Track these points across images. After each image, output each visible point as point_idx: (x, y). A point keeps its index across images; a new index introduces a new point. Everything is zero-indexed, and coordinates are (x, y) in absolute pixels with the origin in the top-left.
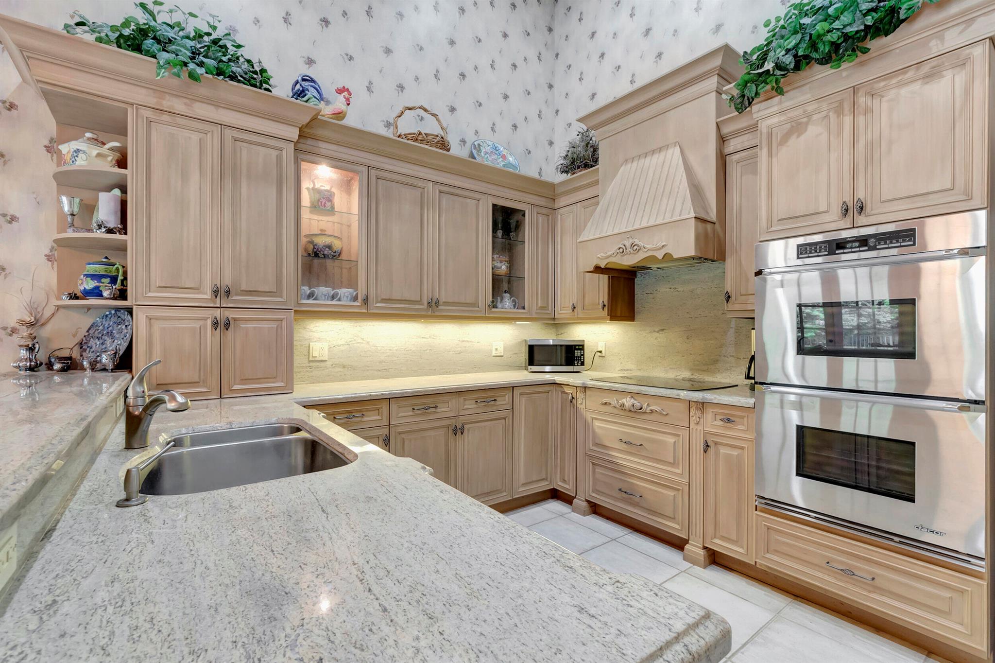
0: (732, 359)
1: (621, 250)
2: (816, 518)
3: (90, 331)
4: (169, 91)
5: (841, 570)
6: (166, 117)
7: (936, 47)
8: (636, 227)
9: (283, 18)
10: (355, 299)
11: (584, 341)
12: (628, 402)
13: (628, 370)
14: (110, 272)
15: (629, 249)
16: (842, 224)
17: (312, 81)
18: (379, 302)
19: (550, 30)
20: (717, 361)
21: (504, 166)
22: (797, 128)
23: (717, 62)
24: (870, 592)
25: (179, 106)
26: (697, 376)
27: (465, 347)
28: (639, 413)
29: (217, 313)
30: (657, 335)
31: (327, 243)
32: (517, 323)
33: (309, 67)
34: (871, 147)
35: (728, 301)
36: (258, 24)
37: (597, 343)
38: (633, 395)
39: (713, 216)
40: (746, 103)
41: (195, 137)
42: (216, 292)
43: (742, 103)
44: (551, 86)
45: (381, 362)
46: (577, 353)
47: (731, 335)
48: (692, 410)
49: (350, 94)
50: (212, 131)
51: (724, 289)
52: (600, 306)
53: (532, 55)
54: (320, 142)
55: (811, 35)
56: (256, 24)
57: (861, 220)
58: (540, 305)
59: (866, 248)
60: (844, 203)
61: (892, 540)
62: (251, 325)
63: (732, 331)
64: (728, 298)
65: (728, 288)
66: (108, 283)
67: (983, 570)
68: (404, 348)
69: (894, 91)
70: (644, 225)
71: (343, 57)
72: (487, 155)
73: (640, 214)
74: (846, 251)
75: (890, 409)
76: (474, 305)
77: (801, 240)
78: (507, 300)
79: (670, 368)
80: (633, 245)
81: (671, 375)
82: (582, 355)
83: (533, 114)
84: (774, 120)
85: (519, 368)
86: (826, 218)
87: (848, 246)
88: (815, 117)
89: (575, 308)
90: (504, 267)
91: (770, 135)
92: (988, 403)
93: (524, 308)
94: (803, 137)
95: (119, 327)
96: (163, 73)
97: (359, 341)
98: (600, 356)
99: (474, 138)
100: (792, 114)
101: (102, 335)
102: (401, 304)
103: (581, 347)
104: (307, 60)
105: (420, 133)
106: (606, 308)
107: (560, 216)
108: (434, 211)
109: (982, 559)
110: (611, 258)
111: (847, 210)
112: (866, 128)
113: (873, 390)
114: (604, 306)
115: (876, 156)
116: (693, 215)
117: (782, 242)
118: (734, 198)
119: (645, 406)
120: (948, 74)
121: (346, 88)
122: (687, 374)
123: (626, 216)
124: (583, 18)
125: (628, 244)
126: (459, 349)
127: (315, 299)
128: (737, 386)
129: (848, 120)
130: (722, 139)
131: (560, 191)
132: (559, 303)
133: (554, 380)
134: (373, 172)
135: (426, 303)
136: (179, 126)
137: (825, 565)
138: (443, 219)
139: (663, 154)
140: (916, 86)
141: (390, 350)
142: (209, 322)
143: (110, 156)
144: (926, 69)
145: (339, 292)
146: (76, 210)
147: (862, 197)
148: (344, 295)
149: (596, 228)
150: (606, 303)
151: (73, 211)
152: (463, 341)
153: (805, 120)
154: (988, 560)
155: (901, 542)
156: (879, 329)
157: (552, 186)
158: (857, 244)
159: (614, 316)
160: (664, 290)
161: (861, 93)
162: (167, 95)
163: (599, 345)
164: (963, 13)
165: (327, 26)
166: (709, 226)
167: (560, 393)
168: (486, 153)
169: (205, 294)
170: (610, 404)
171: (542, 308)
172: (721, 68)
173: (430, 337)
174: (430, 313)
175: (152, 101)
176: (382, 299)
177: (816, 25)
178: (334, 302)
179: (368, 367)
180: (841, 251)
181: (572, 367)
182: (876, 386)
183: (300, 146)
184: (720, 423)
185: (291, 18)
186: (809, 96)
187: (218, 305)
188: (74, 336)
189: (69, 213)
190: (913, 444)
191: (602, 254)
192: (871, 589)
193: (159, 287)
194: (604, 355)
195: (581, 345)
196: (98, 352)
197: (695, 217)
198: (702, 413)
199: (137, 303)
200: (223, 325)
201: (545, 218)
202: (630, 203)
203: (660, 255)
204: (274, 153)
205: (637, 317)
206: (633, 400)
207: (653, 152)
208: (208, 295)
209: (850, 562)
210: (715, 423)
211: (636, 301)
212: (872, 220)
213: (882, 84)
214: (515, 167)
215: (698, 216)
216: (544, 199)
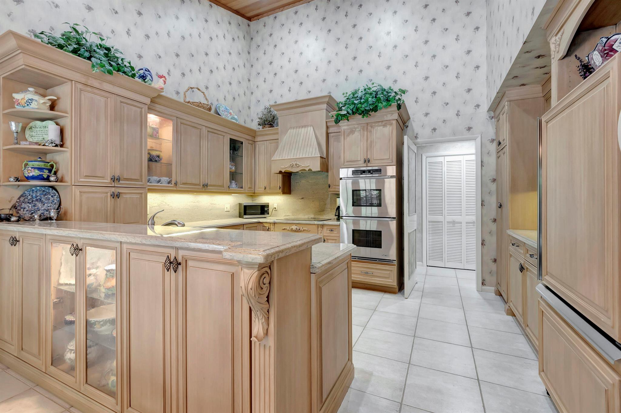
0: (329, 209)
1: (291, 166)
2: (358, 259)
3: (21, 199)
4: (91, 76)
5: (365, 273)
6: (89, 89)
7: (386, 118)
8: (297, 157)
9: (127, 32)
10: (169, 182)
11: (269, 203)
12: (294, 227)
13: (288, 216)
14: (47, 166)
15: (295, 166)
16: (365, 165)
17: (149, 71)
18: (182, 185)
19: (249, 53)
20: (324, 210)
21: (231, 118)
22: (352, 132)
23: (327, 100)
24: (372, 278)
25: (96, 83)
26: (317, 217)
27: (213, 207)
28: (299, 231)
29: (113, 189)
30: (300, 200)
31: (157, 154)
32: (233, 195)
33: (140, 59)
34: (371, 142)
35: (329, 188)
36: (113, 34)
37: (273, 204)
38: (296, 224)
39: (325, 156)
40: (338, 121)
41: (103, 100)
42: (113, 179)
43: (337, 121)
44: (249, 80)
45: (174, 215)
46: (266, 209)
47: (329, 200)
48: (319, 228)
49: (166, 79)
50: (111, 97)
51: (328, 183)
52: (279, 187)
53: (242, 65)
54: (156, 104)
55: (357, 107)
56: (112, 33)
57: (369, 165)
58: (249, 186)
59: (370, 173)
60: (365, 159)
61: (377, 261)
62: (128, 196)
63: (329, 198)
64: (329, 187)
65: (329, 183)
66: (48, 173)
67: (395, 263)
68: (185, 207)
69: (376, 128)
70: (301, 157)
71: (156, 56)
72: (223, 112)
73: (299, 152)
74: (365, 174)
75: (376, 221)
76: (223, 186)
77: (353, 169)
78: (233, 184)
79: (306, 214)
80: (296, 165)
81: (306, 217)
82: (268, 210)
83: (242, 93)
84: (345, 127)
85: (236, 217)
86: (360, 162)
87: (366, 172)
88: (357, 130)
89: (265, 188)
90: (233, 168)
91: (344, 132)
92: (396, 218)
93: (242, 188)
94: (354, 135)
95: (46, 196)
96: (96, 70)
97: (164, 204)
98: (275, 210)
99: (217, 103)
100: (351, 127)
101: (33, 201)
102: (191, 185)
103: (267, 206)
104: (138, 56)
105: (201, 103)
106: (281, 189)
107: (257, 145)
108: (206, 140)
109: (395, 260)
110: (287, 168)
111: (365, 161)
112: (370, 137)
113: (371, 216)
114: (280, 188)
115: (372, 145)
116: (320, 156)
117: (347, 169)
118: (331, 150)
119: (301, 228)
120: (388, 126)
121: (164, 76)
122: (313, 216)
123: (293, 152)
124: (266, 53)
125: (294, 164)
126: (210, 208)
127: (150, 183)
128: (331, 219)
129: (366, 133)
130: (327, 127)
131: (258, 134)
132: (257, 186)
133: (259, 221)
134: (179, 120)
135: (202, 186)
136: (94, 93)
137: (360, 273)
138: (209, 144)
139: (306, 129)
140: (381, 127)
141: (179, 208)
142: (109, 194)
143: (49, 103)
144: (384, 123)
145: (162, 179)
146: (19, 130)
147: (369, 157)
148: (164, 181)
149: (280, 155)
150: (281, 187)
151: (18, 131)
152: (212, 204)
153: (354, 130)
154: (397, 261)
155: (379, 261)
156: (373, 198)
157: (254, 131)
158: (368, 172)
159: (284, 193)
160: (303, 181)
161: (369, 125)
162: (90, 78)
163: (274, 205)
164: (391, 111)
165: (148, 39)
166: (324, 159)
167: (262, 227)
168: (222, 111)
169: (106, 180)
170: (286, 229)
171: (250, 188)
172: (328, 102)
173: (197, 202)
174: (203, 190)
175: (83, 80)
176: (183, 183)
177: (358, 104)
178: (159, 184)
179: (169, 217)
180: (364, 174)
181: (263, 215)
182: (372, 215)
183: (151, 107)
184: (329, 232)
185: (130, 32)
186: (355, 122)
187: (113, 186)
188: (10, 201)
189: (15, 131)
190: (381, 231)
191: (283, 167)
192: (372, 277)
193: (86, 176)
194: (277, 209)
195: (267, 205)
196: (32, 211)
197: (320, 157)
198: (323, 229)
199: (75, 184)
200: (116, 196)
201: (251, 145)
202: (294, 146)
203: (307, 169)
204: (139, 110)
205: (292, 193)
206: (296, 227)
207: (302, 127)
208: (109, 180)
209: (367, 270)
210: (327, 232)
211: (291, 186)
212: (371, 165)
213: (374, 124)
214: (237, 120)
215: (321, 156)
216: (250, 137)
